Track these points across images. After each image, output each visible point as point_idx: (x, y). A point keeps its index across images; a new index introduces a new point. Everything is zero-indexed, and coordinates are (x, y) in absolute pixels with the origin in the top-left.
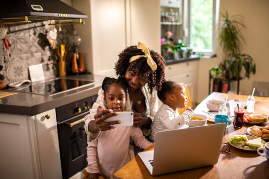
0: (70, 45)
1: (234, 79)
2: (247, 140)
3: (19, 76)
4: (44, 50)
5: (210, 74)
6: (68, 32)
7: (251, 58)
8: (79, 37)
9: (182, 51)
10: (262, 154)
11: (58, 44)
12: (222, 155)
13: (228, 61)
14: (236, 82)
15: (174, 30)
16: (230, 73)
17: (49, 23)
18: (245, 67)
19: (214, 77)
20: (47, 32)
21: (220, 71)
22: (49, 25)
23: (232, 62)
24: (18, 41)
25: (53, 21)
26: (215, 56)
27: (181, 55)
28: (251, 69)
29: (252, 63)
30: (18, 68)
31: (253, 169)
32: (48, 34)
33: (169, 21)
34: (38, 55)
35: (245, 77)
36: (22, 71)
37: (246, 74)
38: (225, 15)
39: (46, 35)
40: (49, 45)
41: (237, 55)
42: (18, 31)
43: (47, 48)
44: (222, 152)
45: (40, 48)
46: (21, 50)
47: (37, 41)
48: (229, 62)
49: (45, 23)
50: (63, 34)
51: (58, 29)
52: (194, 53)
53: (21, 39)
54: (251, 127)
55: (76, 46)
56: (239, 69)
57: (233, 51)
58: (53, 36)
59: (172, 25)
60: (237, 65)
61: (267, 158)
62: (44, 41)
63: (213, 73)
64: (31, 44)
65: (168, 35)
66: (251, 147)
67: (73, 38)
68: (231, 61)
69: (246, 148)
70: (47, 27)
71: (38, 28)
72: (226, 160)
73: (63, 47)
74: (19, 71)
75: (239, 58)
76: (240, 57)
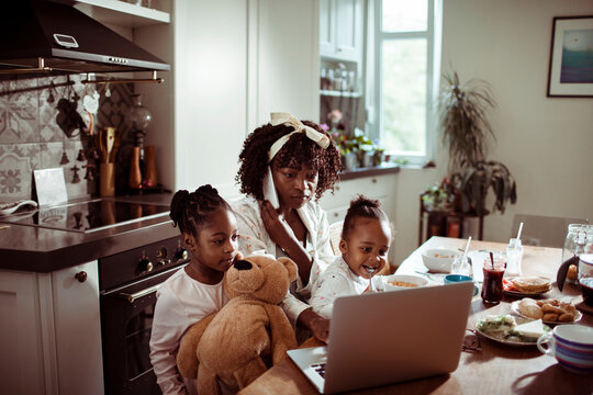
0: (126, 128)
1: (473, 213)
2: (515, 323)
3: (11, 191)
4: (69, 136)
5: (422, 201)
6: (122, 100)
7: (507, 170)
8: (147, 112)
9: (364, 152)
10: (547, 351)
11: (100, 125)
12: (464, 356)
13: (459, 175)
14: (477, 220)
15: (345, 107)
16: (464, 199)
17: (84, 78)
18: (495, 189)
19: (430, 209)
20: (77, 98)
21: (443, 195)
22: (84, 82)
23: (468, 178)
24: (14, 114)
25: (92, 76)
26: (431, 165)
27: (361, 161)
28: (507, 192)
29: (508, 180)
30: (10, 173)
31: (530, 380)
32: (79, 102)
33: (335, 89)
34: (56, 147)
35: (494, 210)
36: (19, 181)
37: (497, 204)
38: (452, 80)
39: (75, 105)
40: (82, 124)
41: (478, 163)
42: (15, 92)
43: (76, 132)
44: (465, 349)
45: (61, 132)
46: (18, 135)
47: (55, 116)
48: (461, 178)
49: (74, 77)
50: (112, 104)
51: (102, 93)
52: (387, 158)
53: (19, 109)
54: (519, 302)
55: (141, 132)
56: (483, 193)
57: (469, 154)
58: (89, 106)
59: (341, 98)
60: (478, 184)
61: (558, 358)
62: (69, 117)
63: (429, 201)
64: (42, 123)
65: (334, 117)
66: (522, 337)
67: (135, 114)
68: (465, 175)
69: (513, 340)
70: (78, 87)
71: (59, 89)
72: (474, 363)
73: (110, 132)
74: (12, 179)
75: (482, 169)
76: (485, 167)
